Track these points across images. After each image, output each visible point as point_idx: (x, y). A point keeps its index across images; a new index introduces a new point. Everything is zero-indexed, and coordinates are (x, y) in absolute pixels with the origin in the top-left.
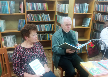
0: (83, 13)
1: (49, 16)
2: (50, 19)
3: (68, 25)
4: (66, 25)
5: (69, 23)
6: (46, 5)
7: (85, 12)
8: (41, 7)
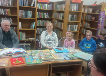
0: (28, 18)
1: (11, 20)
2: (12, 22)
3: (6, 26)
4: (4, 25)
5: (7, 24)
6: (8, 10)
7: (29, 18)
8: (3, 12)
